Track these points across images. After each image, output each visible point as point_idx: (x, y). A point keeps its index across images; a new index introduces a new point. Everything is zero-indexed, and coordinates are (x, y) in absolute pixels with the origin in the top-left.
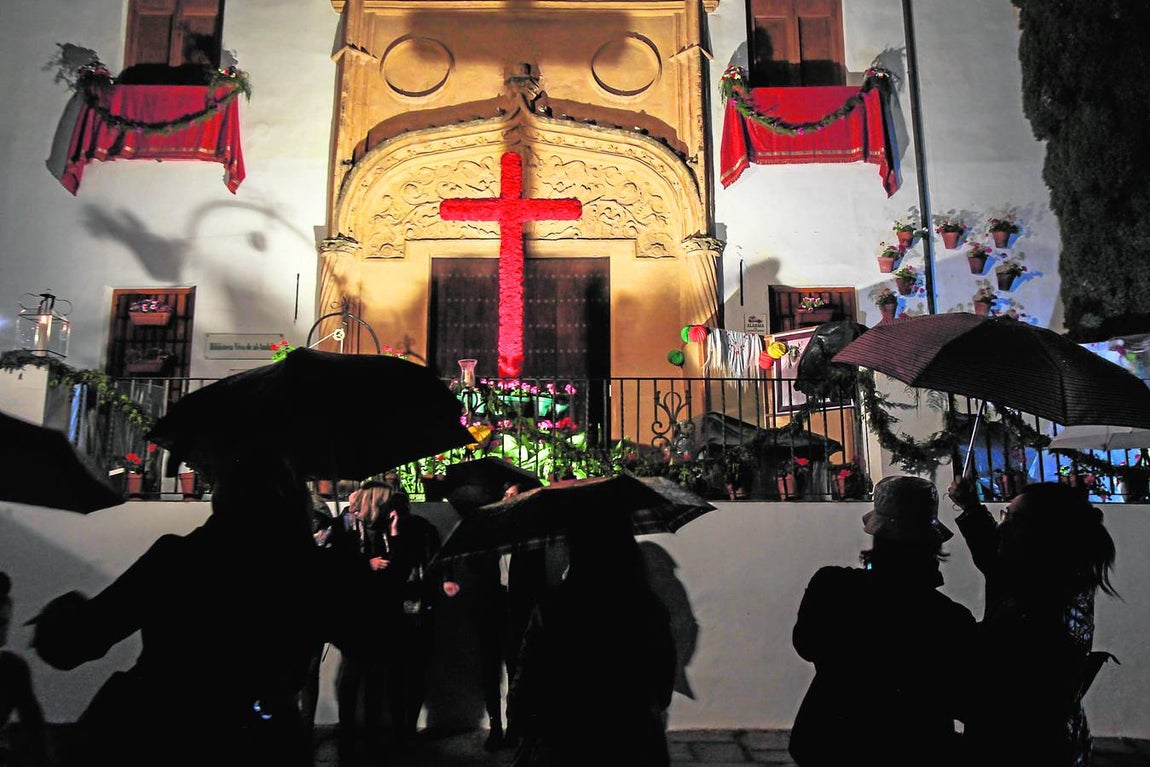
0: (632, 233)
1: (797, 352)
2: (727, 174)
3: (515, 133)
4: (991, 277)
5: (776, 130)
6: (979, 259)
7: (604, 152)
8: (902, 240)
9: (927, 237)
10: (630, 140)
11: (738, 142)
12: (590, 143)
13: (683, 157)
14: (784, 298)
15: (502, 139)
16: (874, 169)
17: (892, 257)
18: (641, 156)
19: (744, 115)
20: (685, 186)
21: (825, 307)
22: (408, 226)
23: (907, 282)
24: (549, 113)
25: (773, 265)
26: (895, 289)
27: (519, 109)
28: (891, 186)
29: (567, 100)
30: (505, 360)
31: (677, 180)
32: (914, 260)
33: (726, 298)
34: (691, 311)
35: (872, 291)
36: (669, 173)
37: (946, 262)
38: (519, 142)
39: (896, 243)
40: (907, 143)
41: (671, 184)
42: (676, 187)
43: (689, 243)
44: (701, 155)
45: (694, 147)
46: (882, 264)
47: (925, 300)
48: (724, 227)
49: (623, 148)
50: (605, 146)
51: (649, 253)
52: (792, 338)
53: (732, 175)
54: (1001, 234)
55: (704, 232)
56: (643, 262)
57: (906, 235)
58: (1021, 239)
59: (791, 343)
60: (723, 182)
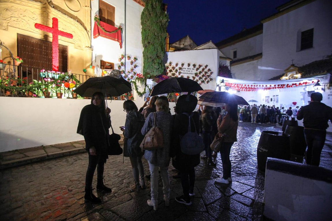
0: (74, 42)
1: (108, 74)
2: (95, 36)
3: (44, 9)
4: (133, 66)
5: (104, 31)
6: (132, 63)
7: (68, 22)
8: (122, 57)
9: (125, 58)
10: (75, 22)
11: (97, 30)
12: (64, 19)
13: (86, 29)
14: (102, 62)
15: (40, 9)
16: (118, 43)
17: (121, 59)
18: (77, 26)
19: (98, 26)
20: (86, 36)
21: (110, 66)
22: (8, 22)
23: (122, 64)
24: (54, 7)
25: (101, 56)
26: (120, 65)
27: (46, 3)
28: (121, 47)
29: (58, 6)
30: (55, 66)
31: (84, 34)
32: (123, 61)
33: (93, 61)
34: (86, 62)
35: (117, 64)
36: (83, 32)
37: (127, 62)
38: (45, 11)
39: (121, 57)
40: (124, 41)
41: (83, 35)
42: (84, 36)
43: (87, 48)
44: (90, 31)
45: (88, 29)
46: (119, 60)
47: (124, 67)
48: (93, 47)
49: (73, 23)
50: (68, 21)
51: (77, 48)
52: (107, 71)
53: (95, 37)
54: (135, 59)
55: (90, 47)
56: (76, 49)
57: (123, 56)
58: (137, 61)
59: (107, 72)
60: (94, 38)
